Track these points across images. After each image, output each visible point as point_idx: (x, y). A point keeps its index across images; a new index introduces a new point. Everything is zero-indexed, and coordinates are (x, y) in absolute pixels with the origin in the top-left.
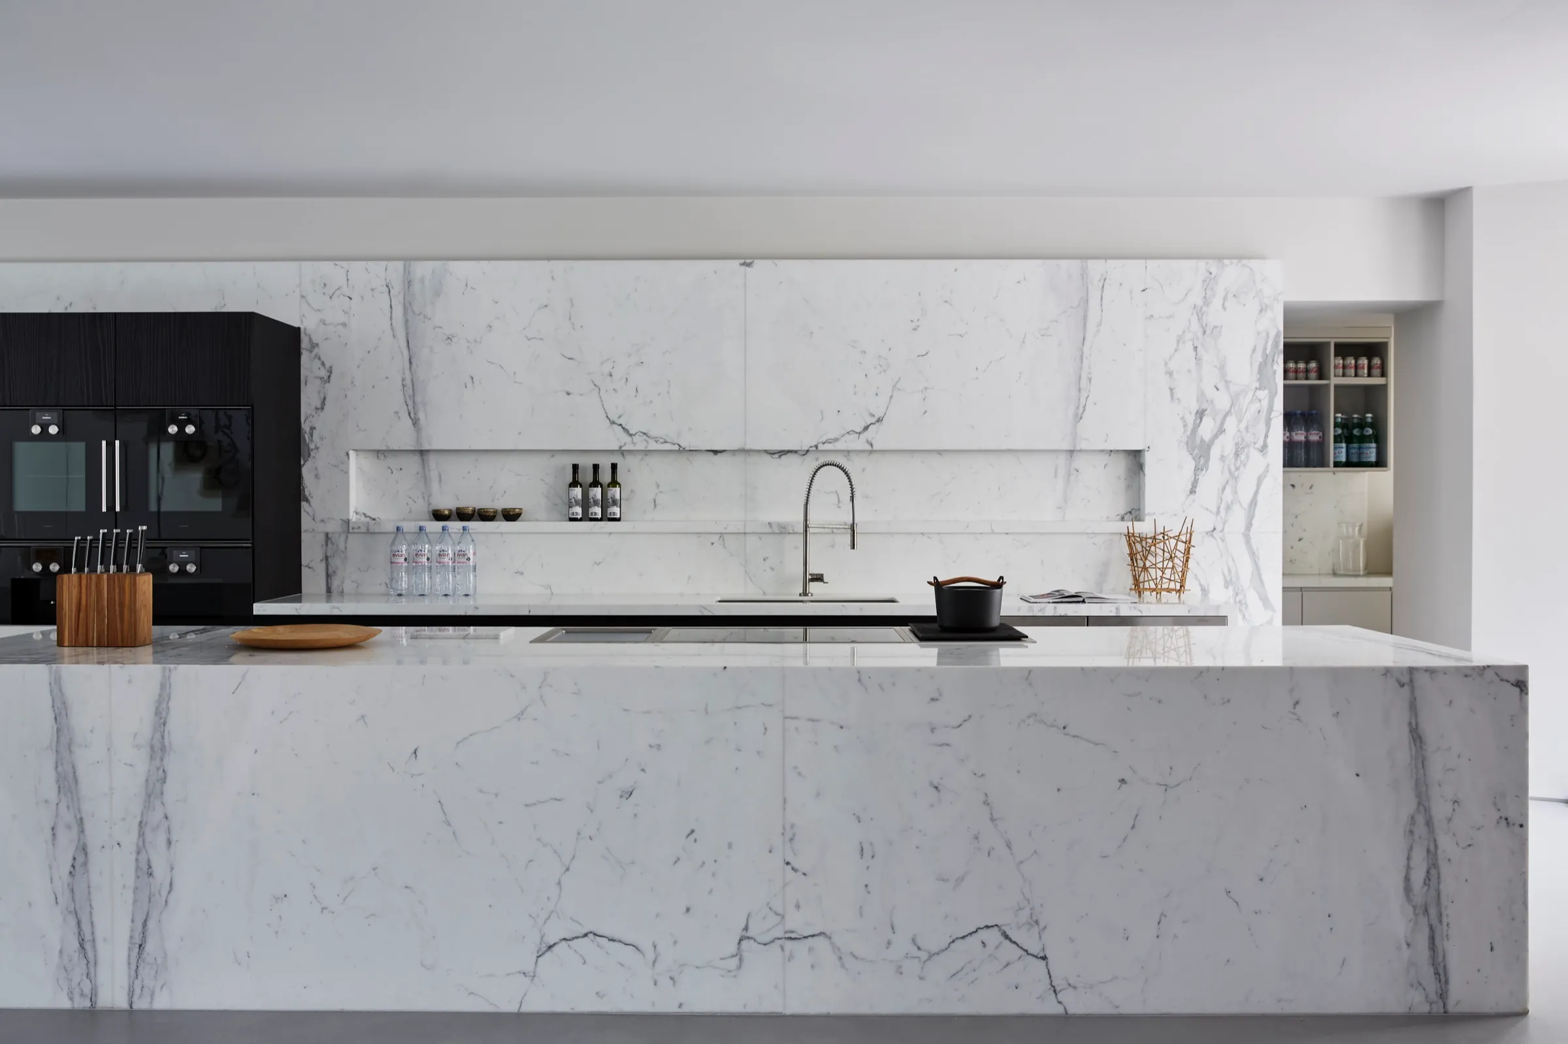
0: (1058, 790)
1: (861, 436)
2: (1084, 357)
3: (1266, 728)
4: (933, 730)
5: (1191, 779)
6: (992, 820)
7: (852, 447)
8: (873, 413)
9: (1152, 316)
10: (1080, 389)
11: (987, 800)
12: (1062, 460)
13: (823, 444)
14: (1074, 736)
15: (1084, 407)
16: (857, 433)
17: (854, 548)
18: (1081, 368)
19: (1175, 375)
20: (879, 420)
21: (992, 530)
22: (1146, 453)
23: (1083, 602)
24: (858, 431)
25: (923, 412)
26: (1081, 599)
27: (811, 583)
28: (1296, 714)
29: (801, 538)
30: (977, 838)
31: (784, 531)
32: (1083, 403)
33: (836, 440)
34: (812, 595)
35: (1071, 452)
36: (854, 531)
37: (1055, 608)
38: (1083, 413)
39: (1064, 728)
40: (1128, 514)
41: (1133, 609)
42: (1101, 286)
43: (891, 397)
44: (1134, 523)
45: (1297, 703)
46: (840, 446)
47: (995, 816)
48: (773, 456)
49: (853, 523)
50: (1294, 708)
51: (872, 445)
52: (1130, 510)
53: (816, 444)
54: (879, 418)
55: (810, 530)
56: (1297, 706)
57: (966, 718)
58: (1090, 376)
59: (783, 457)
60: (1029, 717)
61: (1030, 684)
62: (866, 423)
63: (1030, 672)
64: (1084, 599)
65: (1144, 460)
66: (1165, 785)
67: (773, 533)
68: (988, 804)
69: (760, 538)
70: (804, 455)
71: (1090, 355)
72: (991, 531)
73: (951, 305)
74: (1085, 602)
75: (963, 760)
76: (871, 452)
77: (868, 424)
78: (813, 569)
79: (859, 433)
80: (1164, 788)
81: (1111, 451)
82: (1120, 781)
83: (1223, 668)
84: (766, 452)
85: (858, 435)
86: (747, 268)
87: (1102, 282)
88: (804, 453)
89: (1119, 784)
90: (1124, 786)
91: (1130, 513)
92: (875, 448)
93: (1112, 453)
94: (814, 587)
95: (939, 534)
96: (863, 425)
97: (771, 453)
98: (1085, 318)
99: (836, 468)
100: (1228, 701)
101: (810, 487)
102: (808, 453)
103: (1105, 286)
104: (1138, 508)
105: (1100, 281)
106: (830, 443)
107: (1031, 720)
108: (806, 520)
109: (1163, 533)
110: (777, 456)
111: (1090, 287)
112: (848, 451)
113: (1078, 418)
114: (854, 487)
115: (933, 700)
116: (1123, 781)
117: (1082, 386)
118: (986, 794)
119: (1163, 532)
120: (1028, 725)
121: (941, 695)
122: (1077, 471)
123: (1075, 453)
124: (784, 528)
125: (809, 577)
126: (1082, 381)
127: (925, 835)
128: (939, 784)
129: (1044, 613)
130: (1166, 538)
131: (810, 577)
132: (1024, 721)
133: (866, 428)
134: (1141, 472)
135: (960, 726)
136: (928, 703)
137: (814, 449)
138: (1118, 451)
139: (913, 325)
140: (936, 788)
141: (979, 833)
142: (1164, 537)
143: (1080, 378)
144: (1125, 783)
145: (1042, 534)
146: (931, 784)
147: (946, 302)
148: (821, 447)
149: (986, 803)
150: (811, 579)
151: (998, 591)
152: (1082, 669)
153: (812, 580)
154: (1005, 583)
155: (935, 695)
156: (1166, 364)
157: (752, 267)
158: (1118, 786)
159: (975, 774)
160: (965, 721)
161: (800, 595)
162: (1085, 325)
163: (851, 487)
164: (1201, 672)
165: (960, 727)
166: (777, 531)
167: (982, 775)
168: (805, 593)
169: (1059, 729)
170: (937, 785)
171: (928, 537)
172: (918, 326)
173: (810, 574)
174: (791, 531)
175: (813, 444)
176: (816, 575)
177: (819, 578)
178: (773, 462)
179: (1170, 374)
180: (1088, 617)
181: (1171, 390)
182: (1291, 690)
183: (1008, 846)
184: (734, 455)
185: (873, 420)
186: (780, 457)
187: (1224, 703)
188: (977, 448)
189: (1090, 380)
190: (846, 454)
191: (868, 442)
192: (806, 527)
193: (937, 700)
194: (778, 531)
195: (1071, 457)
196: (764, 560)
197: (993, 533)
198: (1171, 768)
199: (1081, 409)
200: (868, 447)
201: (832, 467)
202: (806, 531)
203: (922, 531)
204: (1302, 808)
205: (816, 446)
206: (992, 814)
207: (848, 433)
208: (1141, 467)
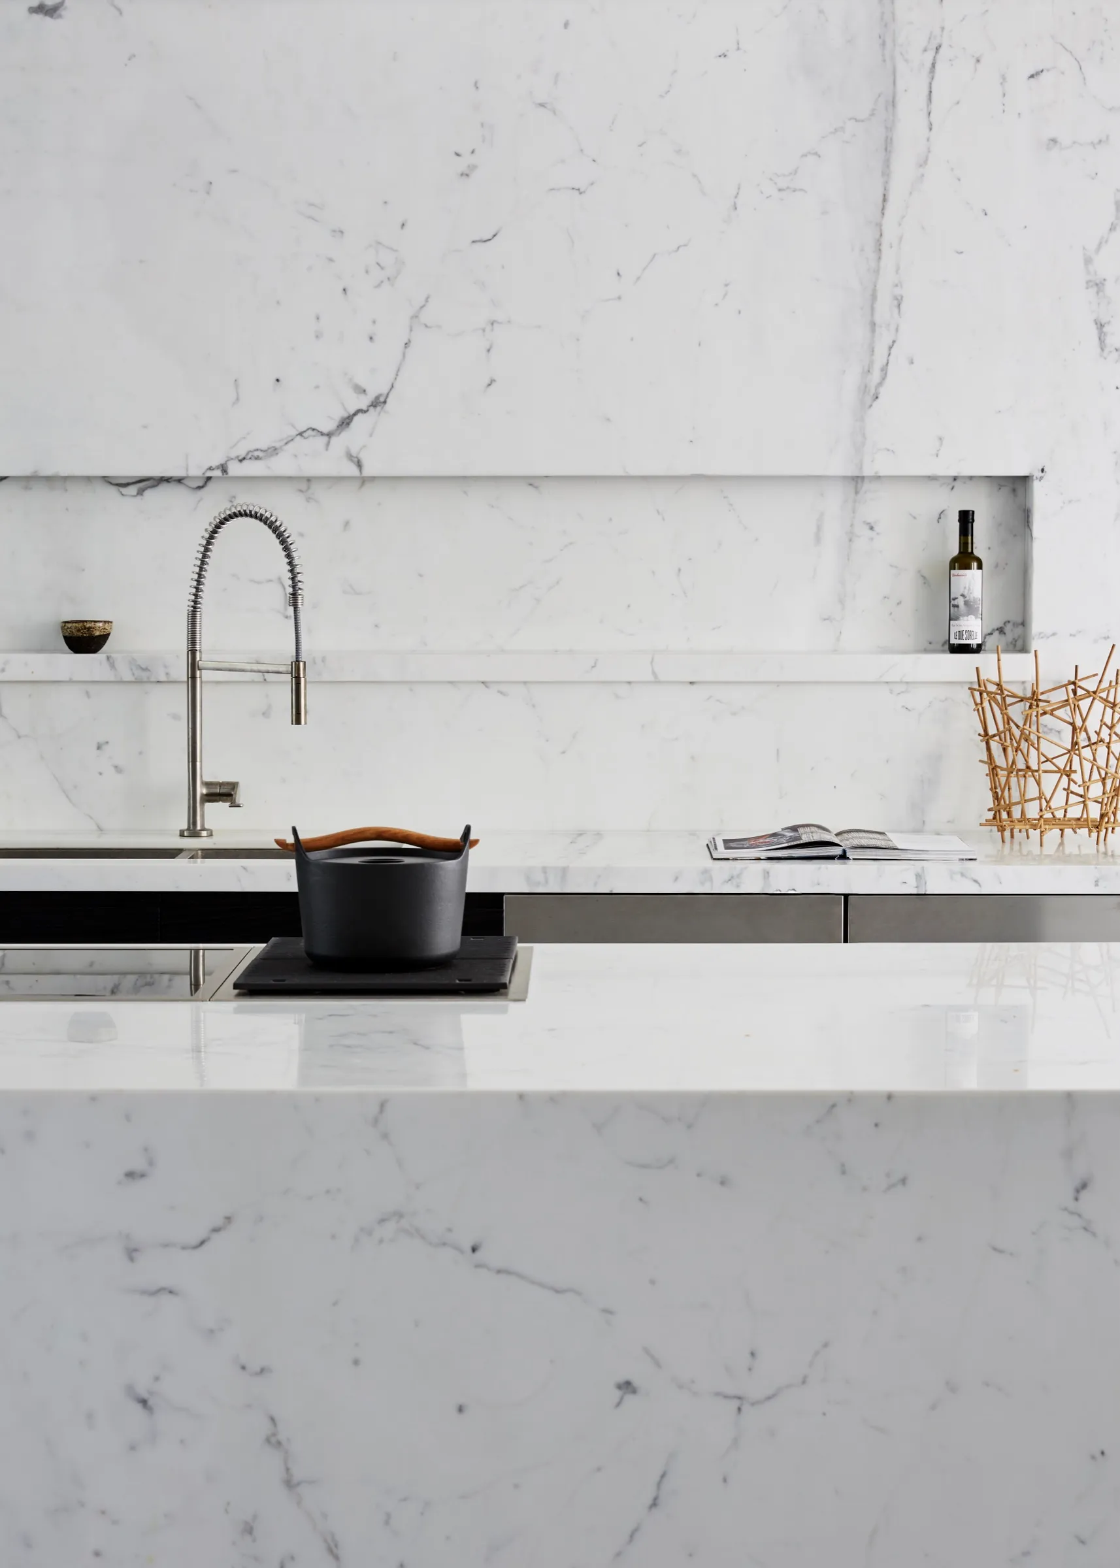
0: (461, 1409)
1: (334, 440)
2: (884, 247)
3: (1001, 1251)
4: (132, 1253)
5: (804, 1382)
6: (290, 1484)
7: (311, 469)
8: (364, 385)
9: (1054, 141)
10: (873, 325)
11: (274, 1435)
12: (834, 500)
13: (241, 461)
14: (499, 1272)
15: (884, 370)
16: (322, 434)
17: (298, 722)
18: (877, 271)
19: (1109, 288)
20: (378, 403)
21: (654, 673)
22: (1037, 486)
23: (843, 857)
24: (325, 430)
25: (487, 381)
26: (837, 851)
27: (207, 805)
28: (1079, 1216)
29: (182, 693)
30: (249, 1530)
31: (144, 675)
32: (879, 361)
33: (273, 451)
34: (211, 835)
35: (857, 481)
36: (298, 678)
37: (767, 874)
38: (880, 384)
39: (474, 1250)
40: (996, 634)
41: (958, 877)
42: (928, 65)
43: (407, 345)
44: (1003, 656)
45: (1084, 1186)
46: (282, 465)
47: (298, 1474)
48: (124, 490)
49: (298, 661)
50: (1076, 1199)
51: (359, 465)
52: (999, 624)
53: (223, 462)
54: (377, 398)
55: (204, 676)
56: (1084, 1195)
57: (219, 1222)
58: (898, 291)
59: (148, 493)
60: (382, 1221)
61: (385, 1136)
62: (345, 410)
63: (382, 1106)
64: (844, 851)
65: (1032, 505)
66: (739, 1398)
67: (121, 682)
68: (279, 1443)
69: (88, 694)
70: (200, 488)
71: (901, 239)
72: (652, 678)
73: (555, 113)
74: (848, 859)
75: (212, 1331)
76: (364, 481)
77: (352, 411)
78: (212, 771)
79: (329, 435)
80: (735, 1404)
81: (955, 479)
82: (619, 1387)
83: (890, 1097)
84: (107, 480)
85: (325, 439)
86: (48, 19)
87: (931, 54)
88: (201, 484)
89: (618, 1393)
90: (630, 1399)
91: (1001, 630)
92: (368, 471)
93: (957, 484)
94: (215, 814)
95: (525, 683)
96: (339, 414)
97: (121, 484)
98: (888, 145)
99: (258, 522)
100: (904, 1181)
101: (203, 562)
102: (210, 485)
103: (937, 66)
104: (1020, 620)
105: (925, 50)
106: (257, 458)
107: (391, 1226)
108: (193, 651)
109: (1074, 683)
110: (133, 490)
111: (901, 66)
112: (309, 480)
113: (870, 396)
114: (298, 570)
115: (130, 1175)
116: (627, 1387)
117: (877, 319)
118: (273, 1419)
119: (1073, 679)
120: (381, 1241)
121: (151, 1163)
122: (872, 528)
123: (867, 485)
124: (146, 669)
125: (201, 790)
126: (878, 306)
127: (115, 1522)
128: (151, 1393)
129: (738, 886)
130: (1080, 692)
131: (205, 791)
132: (370, 1233)
133: (346, 422)
134: (1027, 530)
135: (202, 1243)
136: (120, 1183)
137: (218, 473)
138: (971, 478)
139: (462, 165)
140: (144, 1402)
141: (255, 1517)
142: (1075, 692)
143: (874, 297)
144: (634, 1391)
145: (778, 684)
146: (130, 1390)
147: (542, 105)
148: (235, 469)
149: (273, 1440)
150: (207, 795)
151: (451, 865)
152: (521, 1096)
153: (211, 797)
154: (476, 842)
155: (139, 1165)
156: (1088, 261)
157: (60, 16)
158: (617, 1400)
159: (243, 1368)
160: (216, 1230)
161: (182, 835)
162: (887, 163)
163: (291, 571)
164: (834, 1106)
165: (204, 1247)
166: (128, 677)
167: (262, 1370)
168: (193, 831)
169: (462, 1251)
170: (145, 1395)
171: (500, 692)
172: (473, 168)
173: (207, 784)
174: (163, 678)
175: (215, 463)
176: (221, 785)
177: (224, 793)
178: (126, 504)
179: (1098, 286)
180: (846, 896)
181: (1100, 326)
182: (1068, 1154)
183: (330, 1551)
184: (27, 488)
185: (364, 402)
186: (140, 492)
187: (890, 1187)
188: (620, 472)
189: (899, 302)
190: (304, 486)
191: (350, 456)
192: (193, 667)
193: (143, 1176)
194: (133, 679)
195: (857, 493)
196: (99, 748)
197: (657, 682)
198: (753, 1354)
199: (876, 375)
200: (351, 470)
201: (248, 519)
202: (194, 678)
203: (483, 680)
204: (1093, 1457)
205: (224, 469)
206: (288, 1470)
207: (301, 434)
208: (1025, 516)
